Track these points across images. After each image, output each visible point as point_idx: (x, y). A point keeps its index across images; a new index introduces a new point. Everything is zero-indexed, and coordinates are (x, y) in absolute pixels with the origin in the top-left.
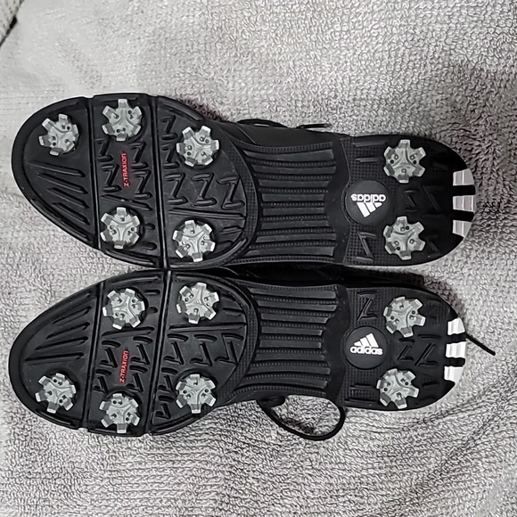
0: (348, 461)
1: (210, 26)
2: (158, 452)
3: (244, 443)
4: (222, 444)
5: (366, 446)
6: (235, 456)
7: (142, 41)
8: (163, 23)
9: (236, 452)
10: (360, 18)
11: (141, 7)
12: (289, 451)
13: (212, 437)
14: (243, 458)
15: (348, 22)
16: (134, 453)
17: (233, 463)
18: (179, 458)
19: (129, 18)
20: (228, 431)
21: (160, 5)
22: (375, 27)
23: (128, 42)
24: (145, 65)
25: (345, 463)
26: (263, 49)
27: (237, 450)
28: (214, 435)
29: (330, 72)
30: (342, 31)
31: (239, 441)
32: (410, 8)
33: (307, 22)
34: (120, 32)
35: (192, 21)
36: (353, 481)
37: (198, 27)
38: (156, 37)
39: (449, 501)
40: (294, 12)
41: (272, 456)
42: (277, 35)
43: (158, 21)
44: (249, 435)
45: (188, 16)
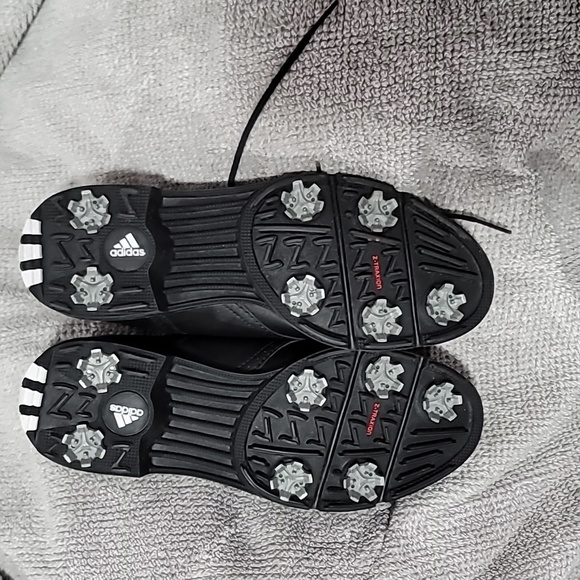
0: (429, 545)
1: (240, 97)
2: (228, 564)
3: (315, 548)
4: (291, 553)
5: (446, 525)
6: (307, 563)
7: (165, 116)
8: (186, 97)
9: (308, 559)
10: (400, 73)
11: (158, 80)
12: (368, 546)
13: (279, 547)
14: (318, 563)
15: (387, 78)
16: (202, 567)
17: (306, 571)
18: (250, 572)
19: (146, 93)
20: (296, 537)
21: (180, 77)
22: (418, 79)
23: (147, 118)
24: (171, 141)
25: (426, 549)
26: (300, 115)
27: (308, 556)
28: (281, 544)
29: (372, 131)
30: (381, 87)
31: (309, 547)
32: (453, 58)
33: (343, 82)
34: (136, 107)
35: (218, 92)
36: (438, 565)
37: (226, 99)
38: (180, 112)
39: (532, 572)
40: (328, 72)
41: (349, 554)
42: (313, 99)
43: (180, 94)
44: (319, 540)
45: (212, 87)
